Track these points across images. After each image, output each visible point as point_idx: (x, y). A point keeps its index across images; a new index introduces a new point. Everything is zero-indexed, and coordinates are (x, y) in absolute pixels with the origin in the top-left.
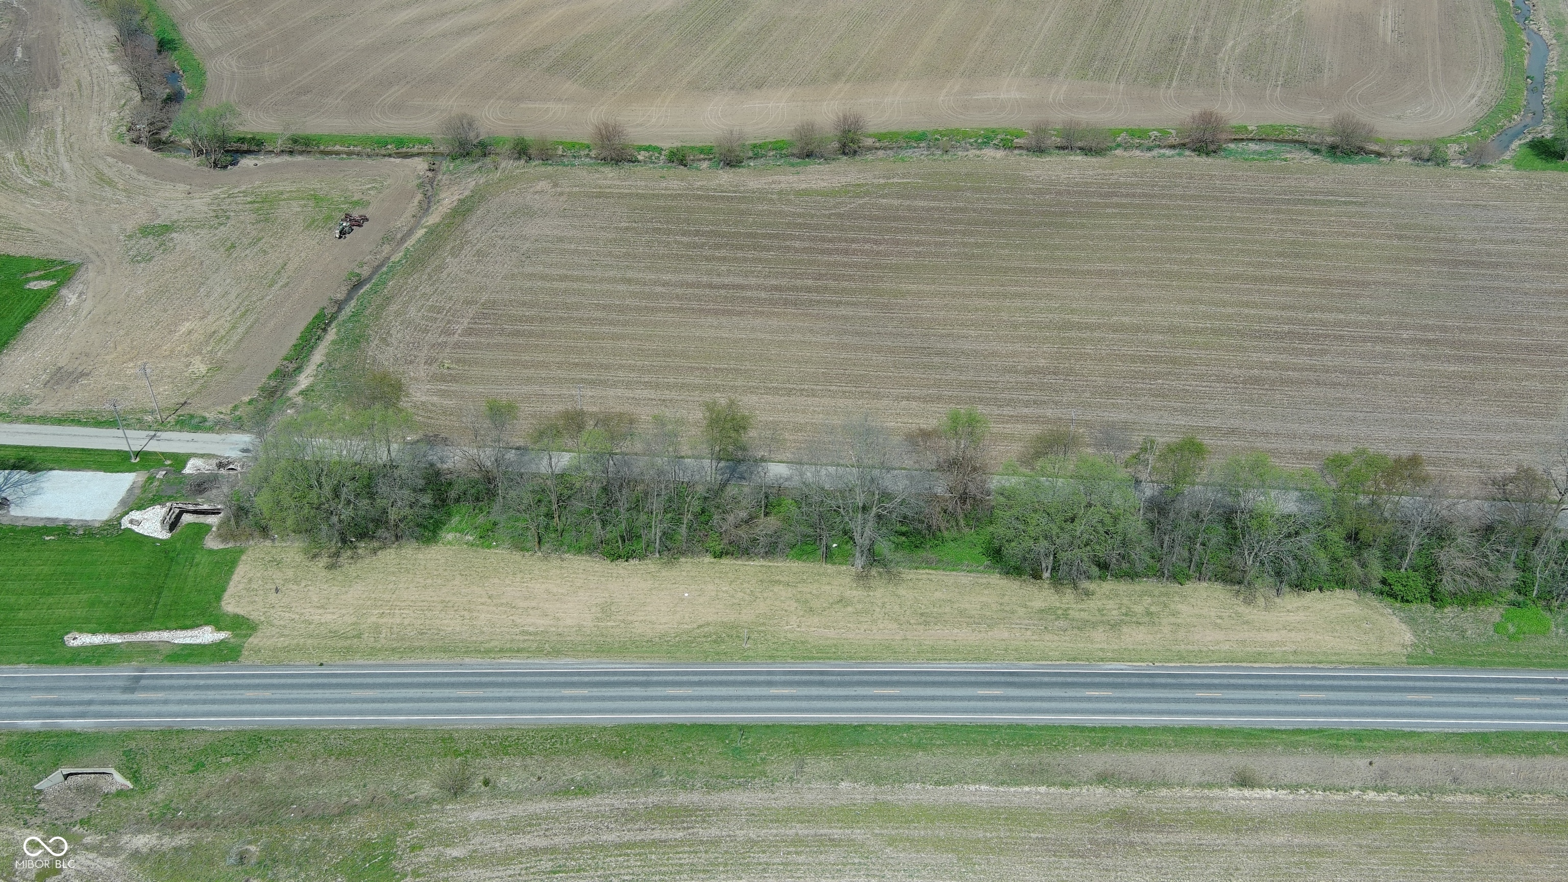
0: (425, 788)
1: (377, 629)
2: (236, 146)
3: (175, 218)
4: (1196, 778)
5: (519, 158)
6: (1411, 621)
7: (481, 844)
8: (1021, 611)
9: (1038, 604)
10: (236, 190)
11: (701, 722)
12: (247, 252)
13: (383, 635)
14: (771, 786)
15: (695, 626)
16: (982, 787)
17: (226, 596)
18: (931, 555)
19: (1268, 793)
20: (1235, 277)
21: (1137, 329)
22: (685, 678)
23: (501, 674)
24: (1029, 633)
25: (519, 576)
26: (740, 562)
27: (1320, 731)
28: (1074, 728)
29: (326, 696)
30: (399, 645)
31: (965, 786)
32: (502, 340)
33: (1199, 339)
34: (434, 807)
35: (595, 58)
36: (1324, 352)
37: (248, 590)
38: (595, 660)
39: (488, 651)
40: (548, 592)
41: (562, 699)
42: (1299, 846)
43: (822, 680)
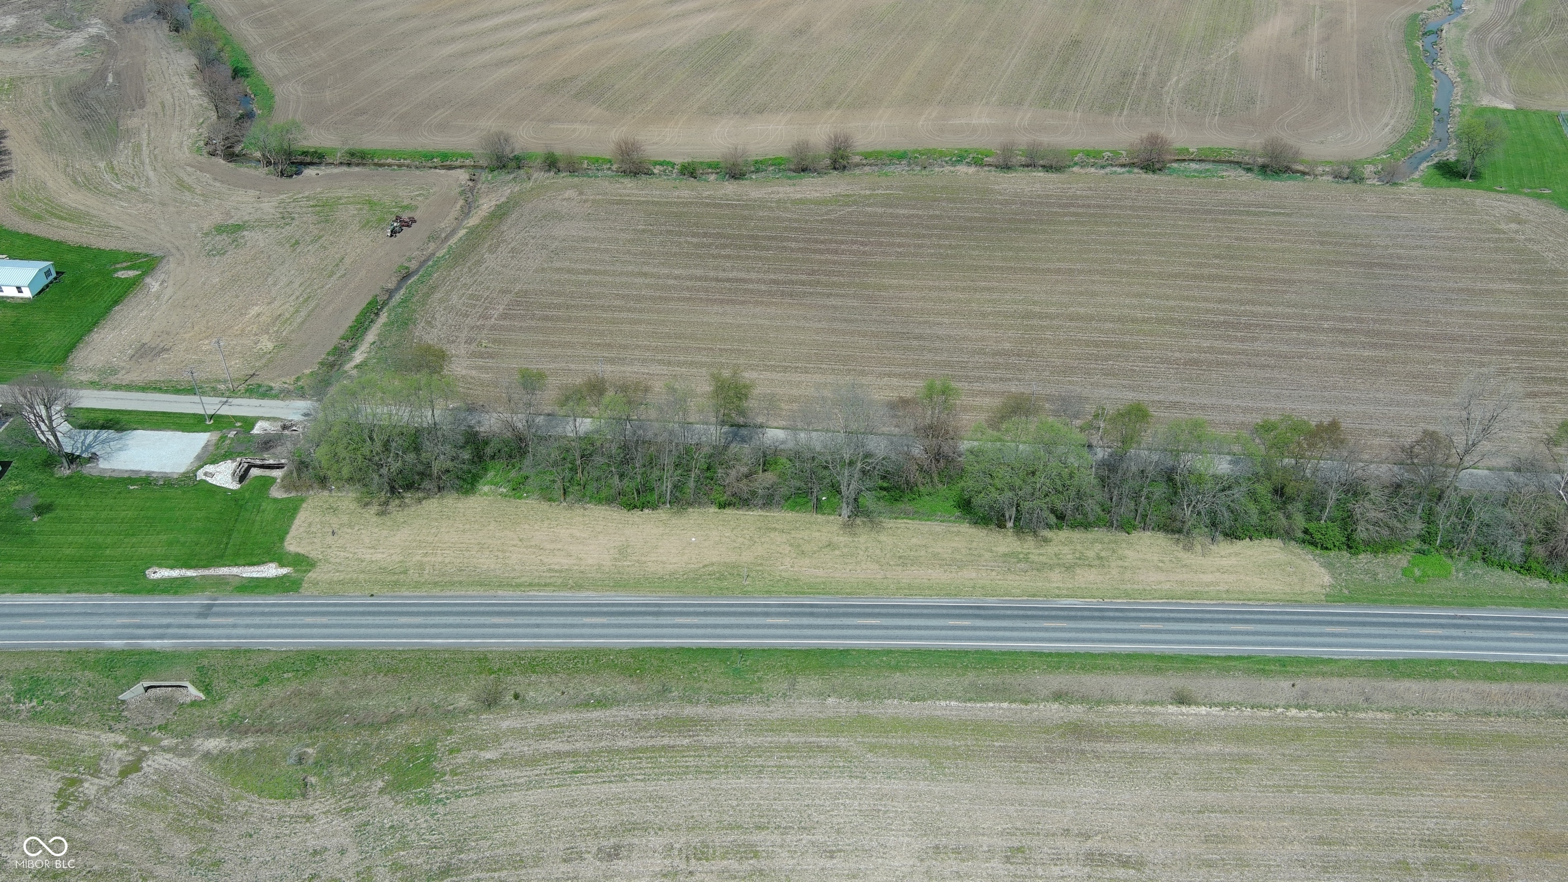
0: (463, 700)
1: (421, 566)
2: (300, 158)
3: (246, 218)
4: (1140, 697)
5: (549, 170)
6: (1329, 566)
7: (512, 748)
8: (988, 555)
9: (1002, 549)
10: (301, 196)
11: (706, 646)
12: (310, 247)
13: (427, 572)
14: (766, 701)
15: (701, 565)
16: (952, 703)
17: (289, 538)
18: (909, 507)
19: (1203, 710)
20: (1176, 276)
21: (1092, 318)
22: (692, 609)
23: (531, 605)
24: (994, 573)
25: (546, 522)
26: (741, 512)
27: (1249, 657)
28: (1033, 654)
29: (376, 622)
30: (440, 579)
31: (937, 702)
32: (533, 323)
33: (1146, 327)
34: (470, 717)
35: (616, 87)
36: (1254, 339)
37: (308, 533)
38: (613, 593)
39: (518, 585)
40: (572, 536)
41: (584, 626)
42: (1230, 754)
43: (812, 611)
